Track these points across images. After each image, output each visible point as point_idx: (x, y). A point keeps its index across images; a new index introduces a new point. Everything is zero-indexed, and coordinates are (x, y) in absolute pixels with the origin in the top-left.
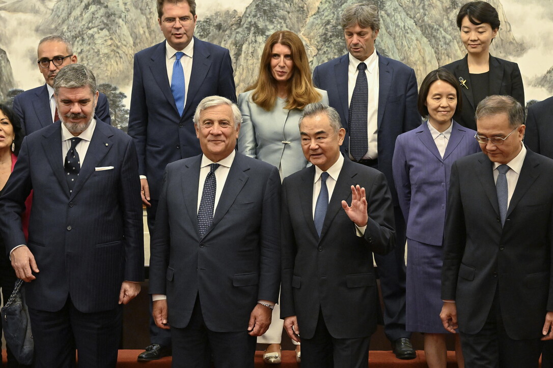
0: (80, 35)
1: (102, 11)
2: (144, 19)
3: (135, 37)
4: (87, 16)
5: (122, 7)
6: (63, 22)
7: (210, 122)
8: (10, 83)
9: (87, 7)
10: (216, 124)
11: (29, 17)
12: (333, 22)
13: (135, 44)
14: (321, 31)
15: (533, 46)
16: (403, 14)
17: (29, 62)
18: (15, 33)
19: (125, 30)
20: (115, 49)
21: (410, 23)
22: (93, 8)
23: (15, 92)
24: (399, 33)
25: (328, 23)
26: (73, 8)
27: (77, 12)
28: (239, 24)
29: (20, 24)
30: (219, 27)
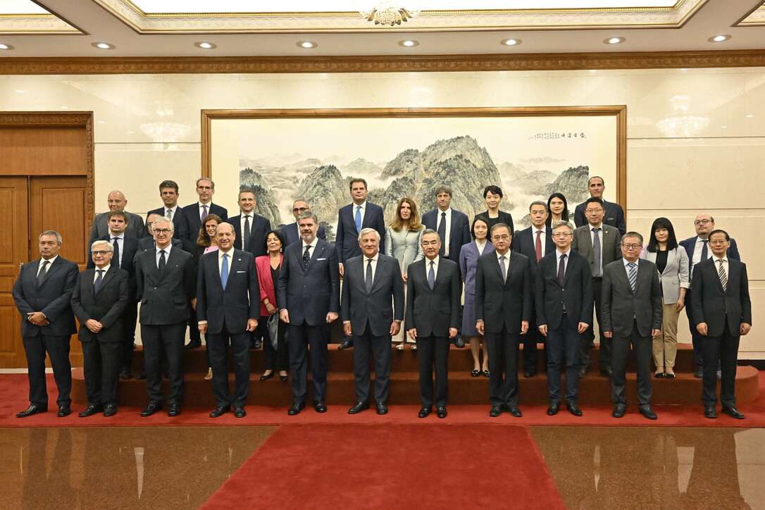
0: (312, 199)
1: (322, 188)
2: (341, 193)
3: (337, 200)
4: (315, 190)
5: (331, 187)
6: (304, 193)
7: (367, 240)
8: (279, 221)
9: (315, 186)
10: (369, 241)
11: (288, 191)
12: (428, 194)
13: (337, 204)
14: (422, 198)
15: (518, 206)
16: (459, 191)
17: (288, 211)
18: (282, 198)
19: (332, 197)
20: (328, 206)
21: (462, 195)
22: (318, 187)
23: (281, 225)
24: (457, 199)
25: (425, 194)
26: (309, 187)
27: (310, 189)
28: (385, 195)
29: (284, 194)
30: (376, 196)
